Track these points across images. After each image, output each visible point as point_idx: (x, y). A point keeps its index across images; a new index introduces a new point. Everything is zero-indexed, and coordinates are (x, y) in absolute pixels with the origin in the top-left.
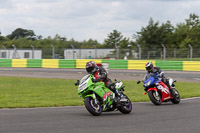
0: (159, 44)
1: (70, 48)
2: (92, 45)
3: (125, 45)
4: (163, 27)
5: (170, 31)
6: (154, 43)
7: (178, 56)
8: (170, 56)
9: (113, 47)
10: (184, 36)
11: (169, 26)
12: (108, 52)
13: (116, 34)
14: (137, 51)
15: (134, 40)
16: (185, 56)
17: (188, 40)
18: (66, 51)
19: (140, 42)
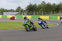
0: (33, 11)
1: (5, 12)
2: (12, 11)
3: (22, 11)
4: (34, 5)
5: (36, 6)
6: (31, 10)
8: (36, 14)
11: (36, 5)
12: (17, 13)
13: (19, 7)
14: (26, 13)
15: (25, 9)
16: (41, 14)
17: (42, 9)
18: (4, 13)
19: (27, 10)
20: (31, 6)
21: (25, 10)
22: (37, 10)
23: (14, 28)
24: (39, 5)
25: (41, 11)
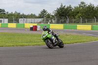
0: (65, 16)
1: (22, 18)
2: (32, 16)
3: (49, 16)
4: (68, 8)
5: (71, 10)
6: (63, 16)
7: (75, 22)
8: (71, 22)
9: (43, 17)
10: (78, 12)
11: (70, 7)
12: (40, 20)
13: (44, 11)
14: (55, 20)
15: (53, 14)
16: (78, 23)
17: (79, 14)
18: (20, 20)
19: (56, 15)
20: (63, 8)
21: (53, 16)
22: (73, 16)
23: (36, 44)
24: (75, 8)
25: (79, 17)
